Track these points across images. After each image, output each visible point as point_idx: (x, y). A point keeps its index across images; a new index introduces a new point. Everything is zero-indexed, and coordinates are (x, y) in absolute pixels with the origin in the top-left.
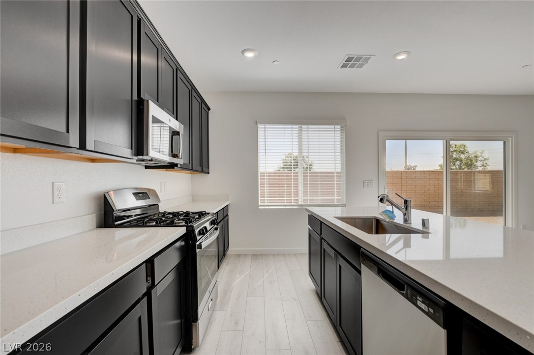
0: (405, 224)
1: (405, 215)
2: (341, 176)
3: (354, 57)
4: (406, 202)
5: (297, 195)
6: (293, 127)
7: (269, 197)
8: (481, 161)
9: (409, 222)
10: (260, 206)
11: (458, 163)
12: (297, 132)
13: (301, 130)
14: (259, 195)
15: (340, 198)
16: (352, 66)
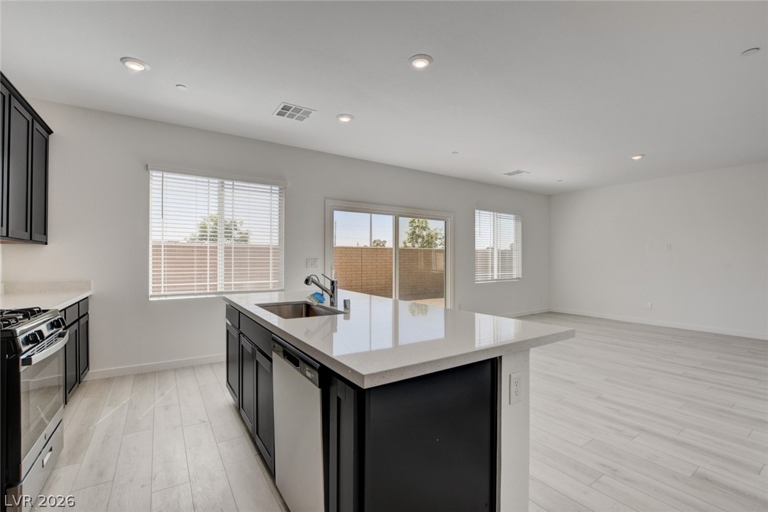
0: (332, 307)
1: (331, 297)
2: (278, 252)
3: (291, 107)
4: (333, 283)
5: (214, 278)
6: (210, 181)
7: (168, 283)
8: (440, 239)
9: (335, 304)
10: (152, 296)
11: (420, 240)
12: (217, 189)
13: (223, 187)
14: (151, 280)
15: (277, 281)
16: (291, 116)
